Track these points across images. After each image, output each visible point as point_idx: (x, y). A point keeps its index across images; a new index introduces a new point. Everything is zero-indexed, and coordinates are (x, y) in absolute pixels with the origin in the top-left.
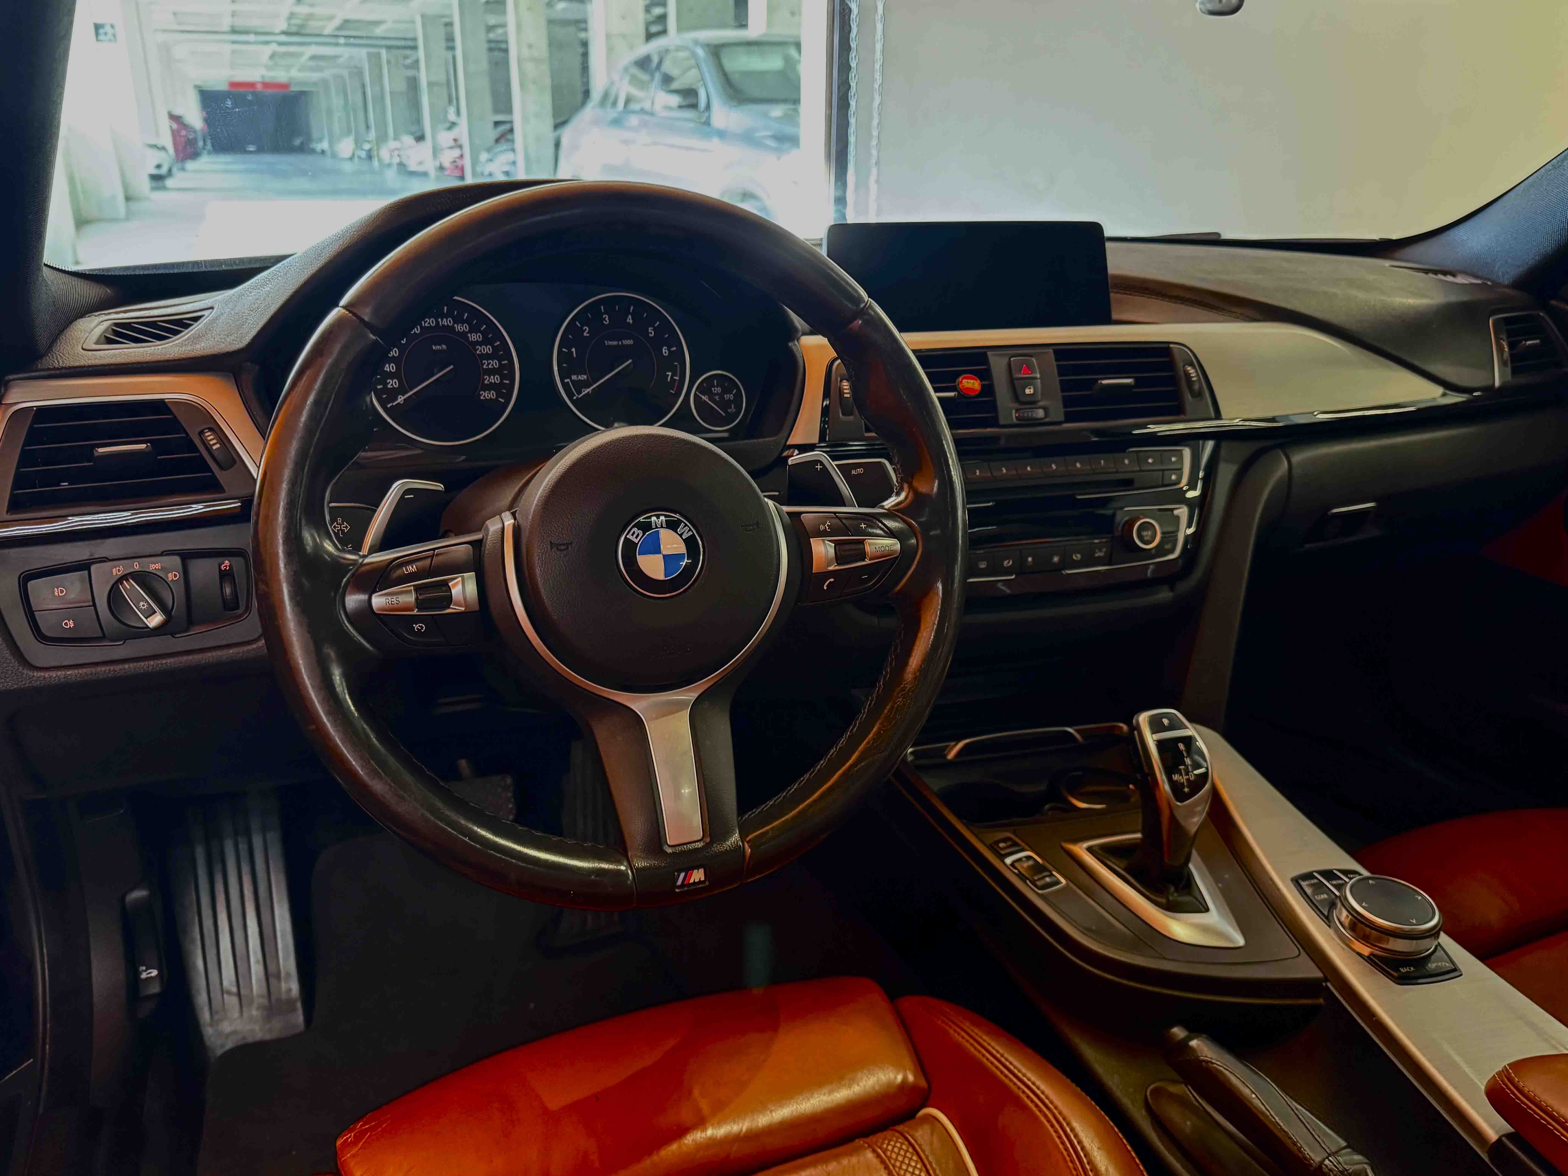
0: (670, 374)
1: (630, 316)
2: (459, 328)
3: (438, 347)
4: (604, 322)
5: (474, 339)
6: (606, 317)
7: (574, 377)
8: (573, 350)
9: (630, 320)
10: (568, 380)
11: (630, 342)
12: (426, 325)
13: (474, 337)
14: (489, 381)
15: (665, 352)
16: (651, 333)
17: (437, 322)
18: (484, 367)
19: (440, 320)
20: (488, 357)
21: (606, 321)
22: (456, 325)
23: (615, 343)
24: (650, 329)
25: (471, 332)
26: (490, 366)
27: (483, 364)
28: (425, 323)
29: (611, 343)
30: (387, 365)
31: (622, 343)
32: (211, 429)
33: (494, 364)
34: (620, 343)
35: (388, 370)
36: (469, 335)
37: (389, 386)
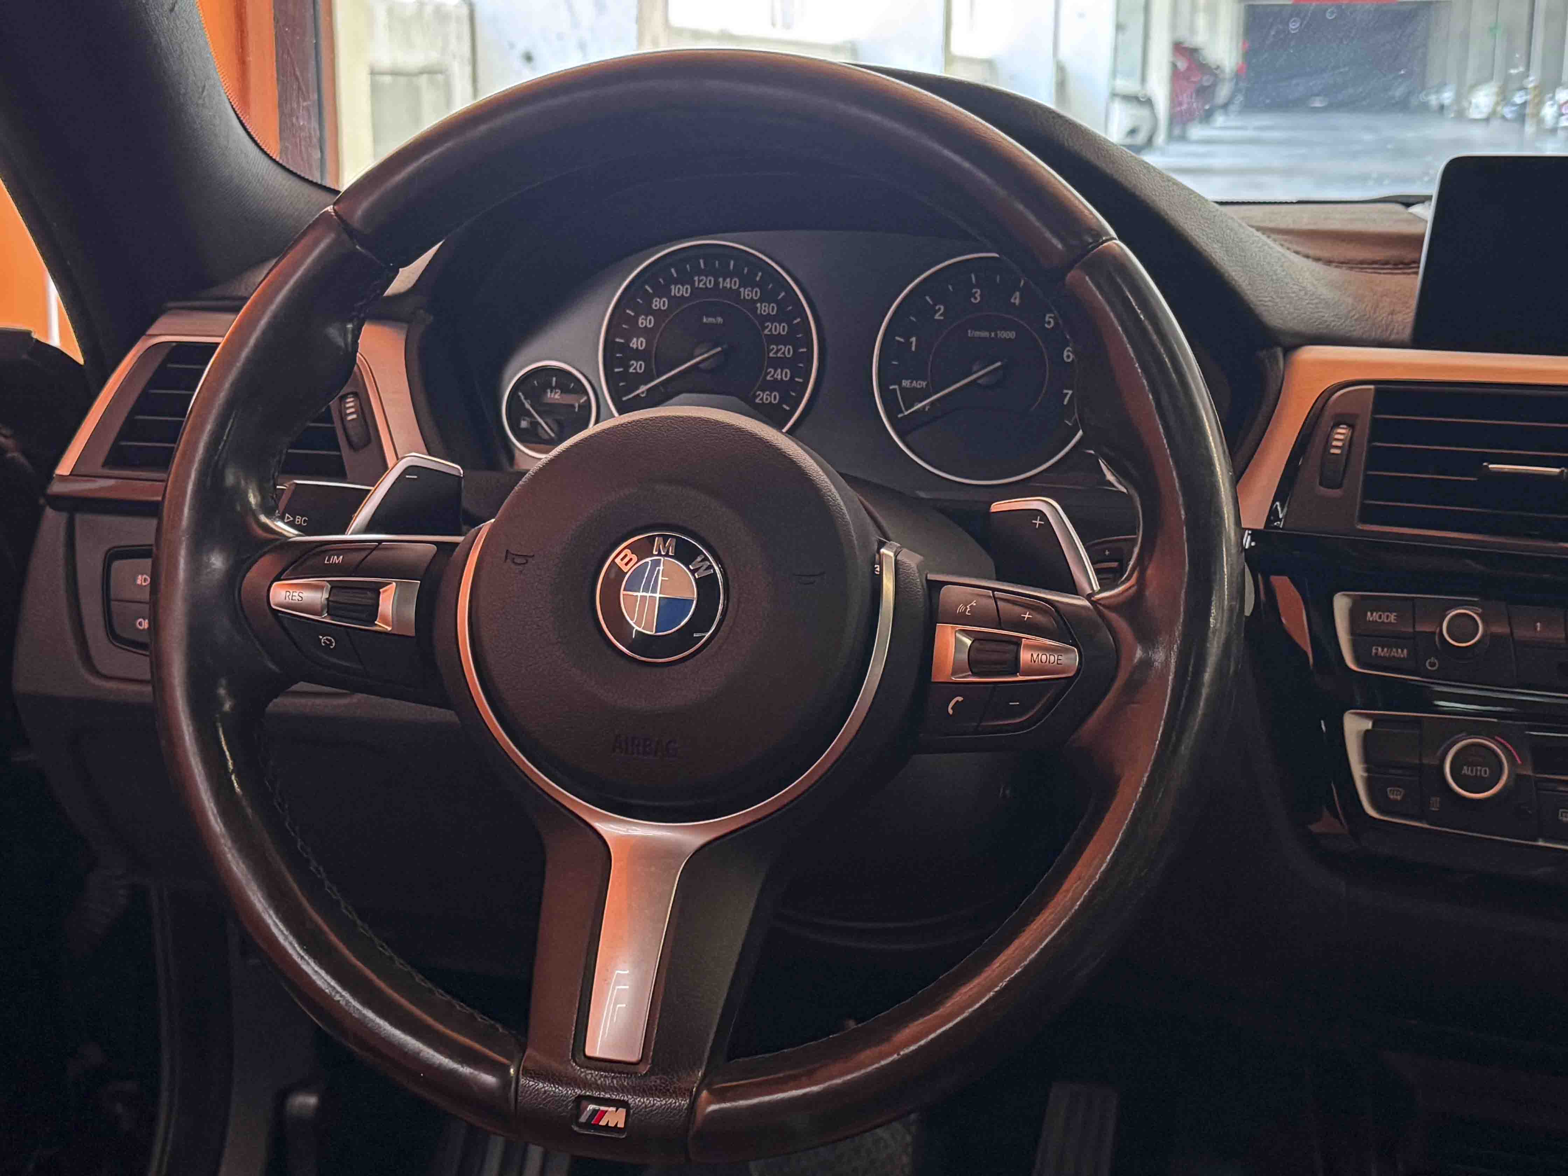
0: (1070, 392)
1: (1018, 294)
2: (747, 293)
3: (711, 320)
4: (973, 300)
5: (765, 311)
6: (976, 292)
7: (906, 383)
8: (914, 339)
9: (1016, 300)
10: (896, 387)
11: (1011, 335)
12: (701, 286)
13: (764, 309)
14: (773, 376)
15: (1068, 357)
16: (1049, 323)
17: (717, 283)
18: (771, 355)
19: (721, 280)
20: (778, 339)
21: (976, 298)
22: (742, 290)
23: (985, 334)
24: (1048, 315)
25: (761, 300)
26: (779, 355)
27: (770, 351)
28: (700, 281)
29: (977, 334)
30: (635, 339)
31: (996, 335)
32: (355, 394)
33: (787, 351)
34: (993, 335)
35: (635, 346)
36: (759, 305)
37: (631, 370)
